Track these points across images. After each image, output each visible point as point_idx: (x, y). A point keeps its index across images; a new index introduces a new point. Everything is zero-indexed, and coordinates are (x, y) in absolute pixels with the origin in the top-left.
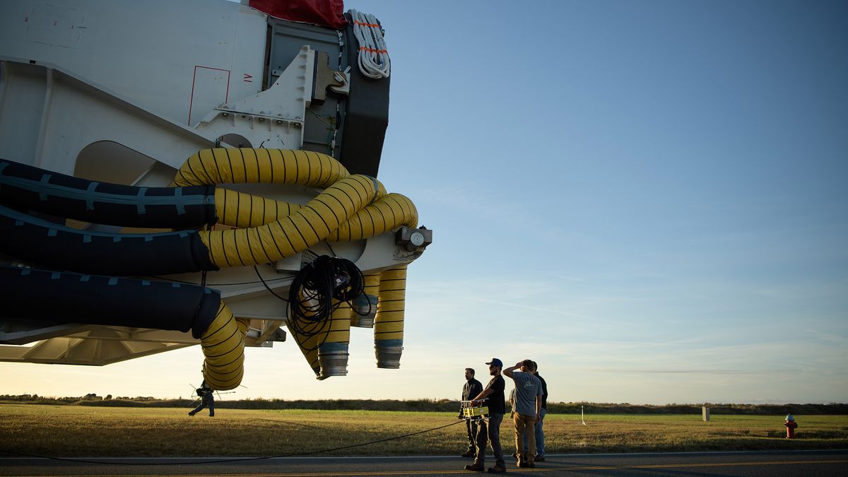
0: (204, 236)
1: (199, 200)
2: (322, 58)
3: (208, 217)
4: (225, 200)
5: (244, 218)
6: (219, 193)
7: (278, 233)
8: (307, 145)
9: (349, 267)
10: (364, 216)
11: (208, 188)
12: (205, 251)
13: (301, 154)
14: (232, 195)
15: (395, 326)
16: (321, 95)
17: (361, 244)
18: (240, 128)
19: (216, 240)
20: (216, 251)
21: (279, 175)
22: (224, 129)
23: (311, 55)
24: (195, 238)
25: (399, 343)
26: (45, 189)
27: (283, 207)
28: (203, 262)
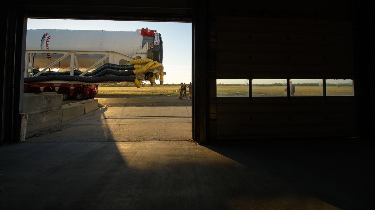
0: (133, 71)
1: (132, 67)
2: (149, 43)
3: (134, 69)
4: (135, 66)
5: (138, 68)
6: (134, 65)
7: (142, 69)
8: (148, 58)
9: (152, 73)
10: (152, 66)
11: (133, 65)
12: (133, 73)
13: (147, 59)
14: (136, 65)
15: (162, 79)
16: (149, 49)
17: (154, 70)
18: (139, 55)
19: (134, 71)
20: (134, 73)
21: (142, 62)
22: (137, 55)
23: (147, 43)
24: (132, 71)
25: (163, 81)
26: (115, 67)
27: (142, 66)
28: (133, 74)
